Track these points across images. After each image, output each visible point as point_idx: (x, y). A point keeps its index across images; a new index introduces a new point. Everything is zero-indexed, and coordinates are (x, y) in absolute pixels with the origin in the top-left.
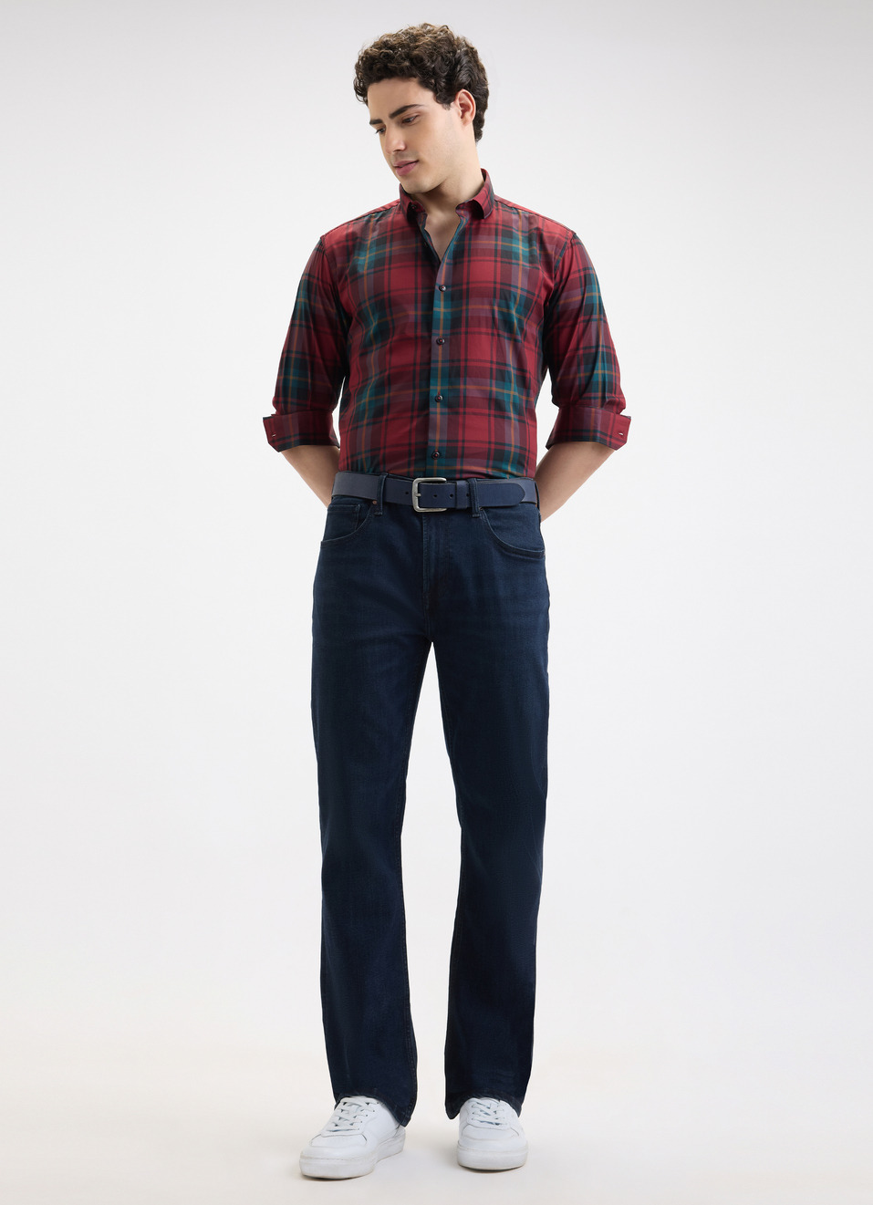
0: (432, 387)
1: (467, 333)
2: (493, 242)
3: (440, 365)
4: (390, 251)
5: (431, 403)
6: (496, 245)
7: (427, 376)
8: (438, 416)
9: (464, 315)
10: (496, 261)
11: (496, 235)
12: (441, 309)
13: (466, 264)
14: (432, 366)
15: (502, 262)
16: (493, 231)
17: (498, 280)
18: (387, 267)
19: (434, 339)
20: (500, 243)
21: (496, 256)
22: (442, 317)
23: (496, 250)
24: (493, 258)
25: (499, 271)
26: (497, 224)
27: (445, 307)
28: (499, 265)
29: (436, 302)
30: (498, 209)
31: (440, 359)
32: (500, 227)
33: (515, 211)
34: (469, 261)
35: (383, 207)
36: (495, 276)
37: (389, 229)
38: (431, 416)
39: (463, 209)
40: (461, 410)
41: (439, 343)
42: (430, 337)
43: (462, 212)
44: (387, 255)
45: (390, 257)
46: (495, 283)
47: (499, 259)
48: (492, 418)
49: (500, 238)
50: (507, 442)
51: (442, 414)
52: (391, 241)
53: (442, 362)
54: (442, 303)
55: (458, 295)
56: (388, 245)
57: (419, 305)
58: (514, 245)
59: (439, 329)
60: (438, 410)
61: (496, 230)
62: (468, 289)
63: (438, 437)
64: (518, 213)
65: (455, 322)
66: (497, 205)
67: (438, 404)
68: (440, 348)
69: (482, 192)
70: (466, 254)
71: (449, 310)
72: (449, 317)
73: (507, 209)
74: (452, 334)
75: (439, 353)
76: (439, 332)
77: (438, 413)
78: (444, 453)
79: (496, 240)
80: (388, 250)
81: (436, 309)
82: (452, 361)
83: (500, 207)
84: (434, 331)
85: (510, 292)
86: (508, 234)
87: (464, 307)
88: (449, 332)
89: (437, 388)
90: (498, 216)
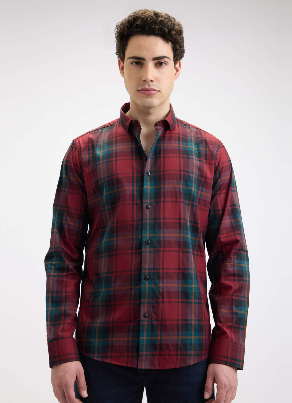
0: (143, 235)
1: (164, 202)
2: (178, 145)
3: (148, 221)
4: (116, 149)
5: (143, 246)
6: (179, 147)
7: (140, 227)
8: (148, 253)
9: (162, 190)
10: (180, 157)
11: (179, 140)
12: (148, 187)
13: (162, 159)
14: (144, 222)
15: (183, 157)
16: (177, 138)
17: (182, 169)
18: (114, 159)
19: (145, 205)
20: (181, 145)
21: (179, 154)
22: (149, 192)
23: (179, 150)
24: (178, 155)
25: (182, 164)
26: (179, 134)
27: (150, 186)
28: (182, 159)
29: (145, 182)
30: (178, 125)
31: (148, 217)
32: (181, 136)
33: (188, 127)
34: (164, 157)
35: (109, 124)
36: (180, 167)
38: (143, 254)
39: (159, 125)
40: (162, 249)
41: (147, 208)
42: (142, 204)
43: (158, 127)
44: (114, 151)
45: (116, 153)
46: (180, 171)
47: (181, 156)
49: (181, 142)
50: (190, 267)
51: (150, 252)
52: (116, 143)
53: (150, 219)
54: (149, 183)
55: (158, 179)
56: (114, 145)
57: (135, 184)
58: (189, 147)
59: (147, 199)
60: (148, 249)
61: (179, 138)
62: (164, 175)
63: (147, 267)
64: (190, 128)
65: (157, 195)
66: (178, 123)
67: (148, 246)
68: (148, 211)
69: (170, 115)
70: (162, 152)
71: (153, 187)
72: (153, 191)
73: (183, 125)
74: (155, 202)
75: (148, 214)
76: (148, 201)
77: (147, 251)
78: (152, 277)
79: (179, 144)
80: (114, 148)
81: (145, 187)
82: (155, 219)
83: (180, 124)
84: (144, 201)
85: (189, 176)
86: (185, 140)
87: (162, 186)
88: (153, 201)
89: (147, 235)
90: (178, 130)
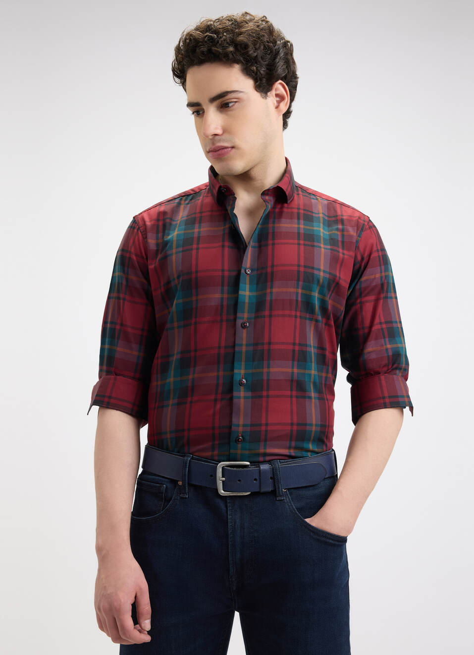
0: (236, 371)
1: (270, 316)
2: (296, 226)
3: (244, 349)
4: (199, 232)
5: (235, 388)
6: (299, 228)
7: (230, 360)
8: (242, 401)
9: (268, 298)
10: (299, 244)
11: (299, 218)
12: (246, 292)
13: (270, 247)
14: (237, 349)
15: (304, 245)
16: (296, 215)
17: (302, 263)
18: (195, 246)
19: (239, 322)
20: (302, 226)
21: (299, 239)
22: (247, 301)
23: (299, 234)
24: (296, 241)
25: (302, 254)
26: (299, 209)
27: (250, 291)
28: (302, 247)
29: (241, 285)
30: (298, 194)
31: (244, 342)
32: (302, 212)
33: (314, 197)
34: (273, 244)
35: (192, 190)
36: (299, 260)
37: (198, 210)
38: (235, 401)
39: (267, 195)
40: (265, 393)
41: (243, 326)
42: (235, 320)
43: (267, 198)
44: (196, 235)
45: (199, 238)
46: (299, 266)
47: (302, 242)
48: (294, 400)
49: (302, 221)
50: (308, 422)
51: (245, 397)
52: (200, 222)
53: (247, 345)
54: (247, 286)
55: (263, 278)
56: (197, 226)
57: (226, 288)
58: (315, 228)
59: (243, 312)
60: (242, 394)
61: (298, 214)
62: (272, 273)
63: (241, 422)
64: (317, 199)
65: (259, 305)
66: (298, 191)
67: (242, 388)
68: (245, 331)
69: (286, 179)
70: (270, 237)
71: (254, 294)
72: (254, 300)
73: (307, 194)
74: (256, 317)
75: (244, 337)
76: (244, 315)
77: (241, 396)
78: (247, 438)
79: (299, 224)
80: (196, 230)
81: (241, 292)
82: (256, 344)
83: (300, 192)
84: (239, 315)
85: (313, 275)
86: (309, 218)
87: (268, 291)
88: (253, 315)
89: (240, 372)
90: (298, 201)
